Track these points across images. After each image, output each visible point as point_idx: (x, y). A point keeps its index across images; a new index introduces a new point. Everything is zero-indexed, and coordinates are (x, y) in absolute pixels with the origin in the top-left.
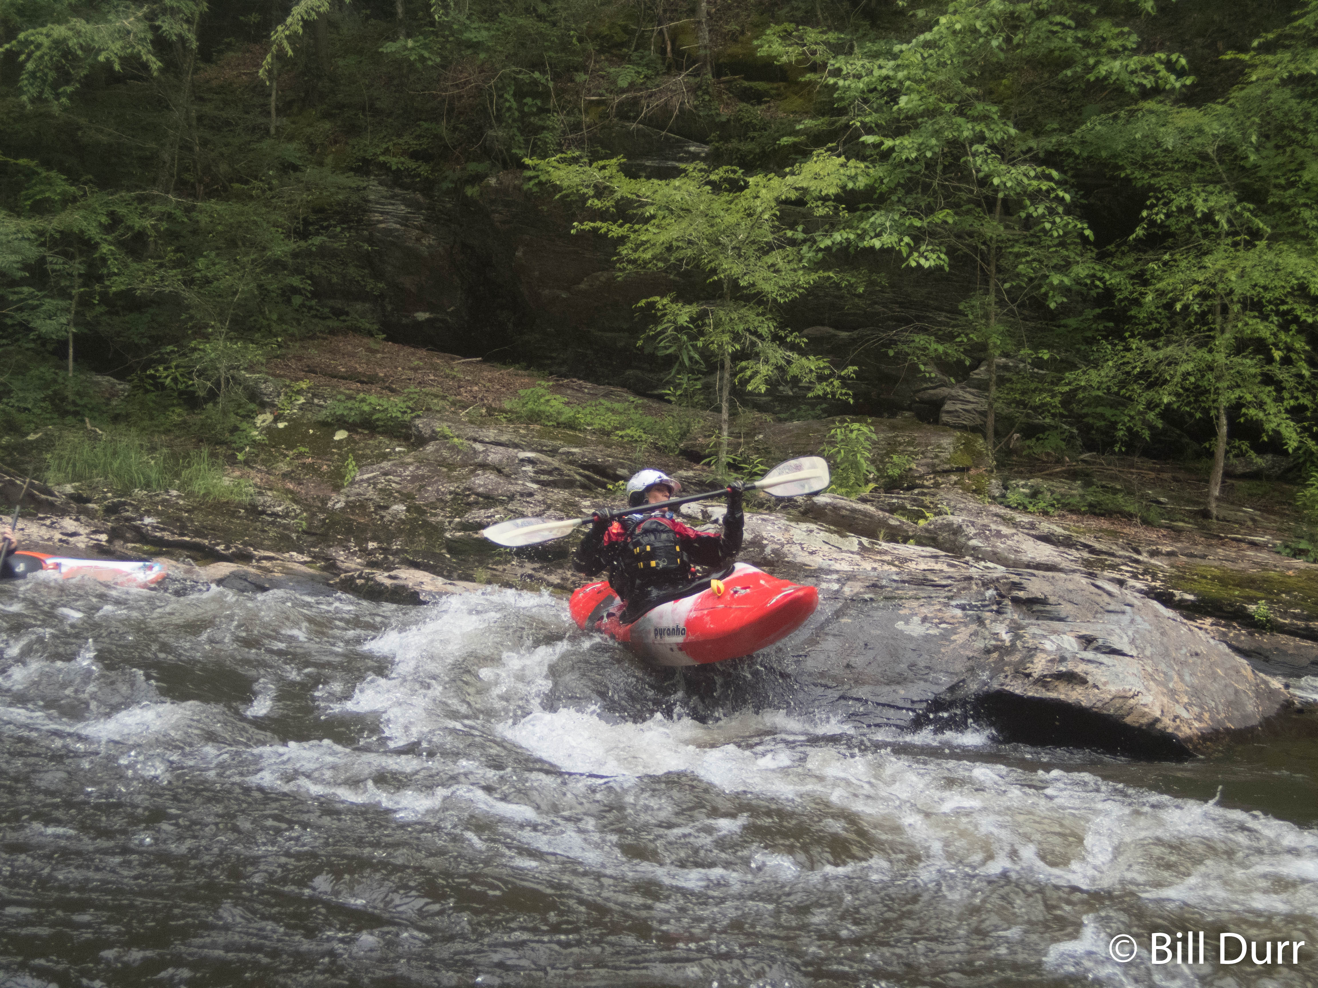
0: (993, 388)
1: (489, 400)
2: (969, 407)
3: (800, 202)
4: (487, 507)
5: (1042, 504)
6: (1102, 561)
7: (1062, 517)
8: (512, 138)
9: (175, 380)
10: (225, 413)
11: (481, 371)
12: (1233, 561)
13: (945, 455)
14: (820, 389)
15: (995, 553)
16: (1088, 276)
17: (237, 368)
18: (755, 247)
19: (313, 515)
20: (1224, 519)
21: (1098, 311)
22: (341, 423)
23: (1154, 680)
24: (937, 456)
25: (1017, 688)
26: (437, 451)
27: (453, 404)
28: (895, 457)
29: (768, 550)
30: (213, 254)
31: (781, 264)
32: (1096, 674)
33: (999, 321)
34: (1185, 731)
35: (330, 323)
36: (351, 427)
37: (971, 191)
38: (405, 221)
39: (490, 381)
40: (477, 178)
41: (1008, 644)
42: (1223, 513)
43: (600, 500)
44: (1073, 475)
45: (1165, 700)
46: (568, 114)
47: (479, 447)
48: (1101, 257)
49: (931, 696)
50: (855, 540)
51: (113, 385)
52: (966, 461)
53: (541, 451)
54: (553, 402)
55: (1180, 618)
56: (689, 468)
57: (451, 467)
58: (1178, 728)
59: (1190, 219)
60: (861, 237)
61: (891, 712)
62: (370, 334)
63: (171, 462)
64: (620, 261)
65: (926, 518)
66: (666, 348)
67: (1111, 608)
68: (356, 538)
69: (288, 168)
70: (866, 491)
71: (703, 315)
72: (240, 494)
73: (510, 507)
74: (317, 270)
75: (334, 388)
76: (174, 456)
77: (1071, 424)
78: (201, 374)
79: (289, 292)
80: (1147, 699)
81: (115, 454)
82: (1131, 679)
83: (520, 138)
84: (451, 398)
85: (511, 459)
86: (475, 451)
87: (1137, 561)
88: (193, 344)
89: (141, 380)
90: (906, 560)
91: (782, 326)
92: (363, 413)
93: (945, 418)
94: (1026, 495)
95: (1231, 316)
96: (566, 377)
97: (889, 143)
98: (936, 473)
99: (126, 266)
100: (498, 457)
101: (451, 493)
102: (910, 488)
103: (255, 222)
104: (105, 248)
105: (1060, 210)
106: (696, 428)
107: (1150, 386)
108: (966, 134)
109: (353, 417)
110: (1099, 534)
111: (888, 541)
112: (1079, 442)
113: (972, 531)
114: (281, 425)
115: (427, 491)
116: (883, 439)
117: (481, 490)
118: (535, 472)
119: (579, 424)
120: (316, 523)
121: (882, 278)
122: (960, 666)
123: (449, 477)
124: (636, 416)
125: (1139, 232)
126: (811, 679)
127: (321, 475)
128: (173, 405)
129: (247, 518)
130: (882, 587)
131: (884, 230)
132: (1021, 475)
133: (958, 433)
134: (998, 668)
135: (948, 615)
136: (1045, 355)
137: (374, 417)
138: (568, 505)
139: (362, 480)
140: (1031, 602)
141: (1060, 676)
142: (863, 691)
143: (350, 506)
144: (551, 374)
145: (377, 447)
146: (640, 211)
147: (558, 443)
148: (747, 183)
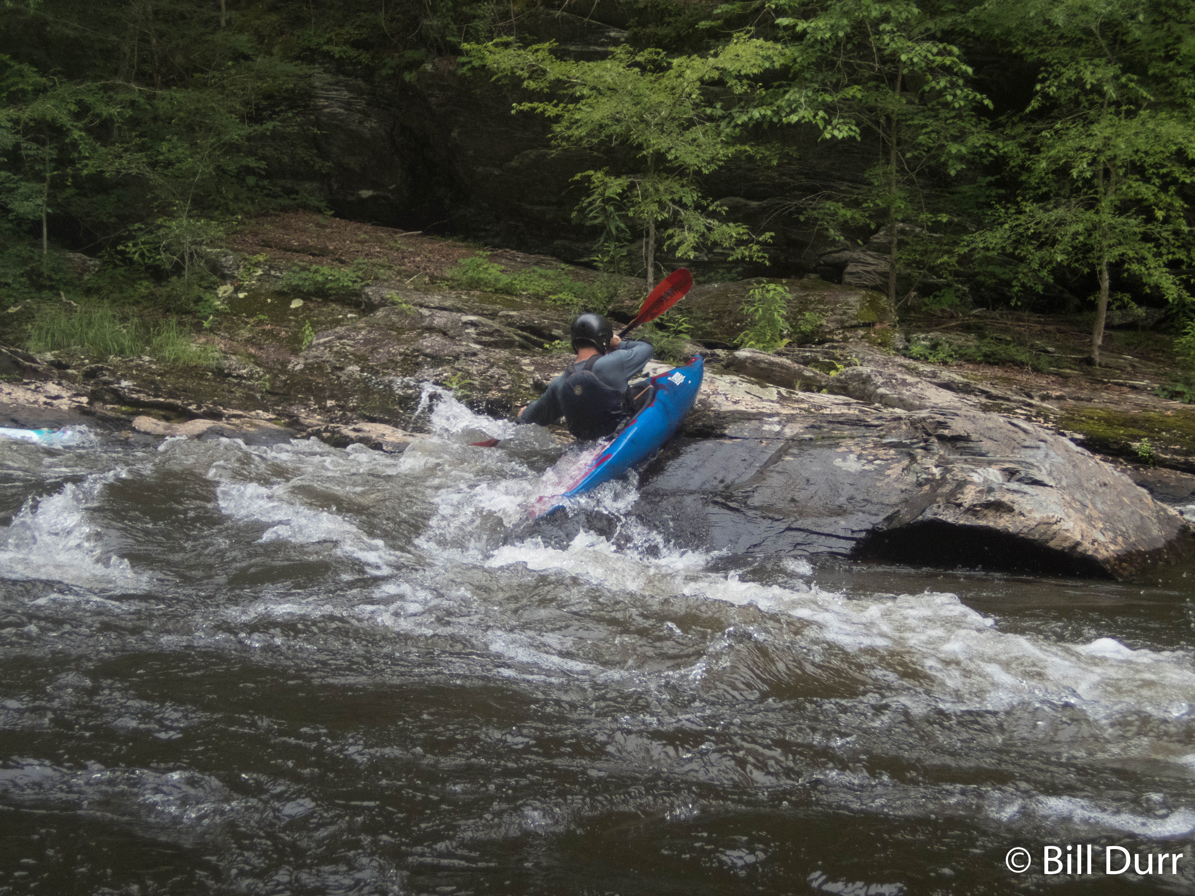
0: (895, 251)
1: (431, 269)
2: (870, 268)
3: (720, 82)
4: (435, 366)
5: (941, 355)
6: (999, 405)
7: (960, 366)
8: (446, 27)
9: (142, 255)
10: (190, 285)
11: (422, 243)
12: (1117, 403)
13: (853, 312)
14: (740, 252)
15: (901, 400)
16: (983, 145)
17: (201, 243)
18: (676, 123)
19: (276, 376)
20: (1107, 366)
21: (990, 178)
22: (296, 292)
23: (1072, 508)
24: (845, 313)
25: (949, 517)
26: (386, 316)
27: (399, 273)
28: (807, 314)
30: (176, 138)
31: (702, 139)
32: (1022, 503)
33: (901, 189)
34: (1103, 554)
35: (281, 201)
36: (306, 296)
37: (873, 68)
38: (348, 105)
39: (430, 252)
40: (413, 65)
41: (938, 477)
42: (1105, 360)
43: (538, 358)
44: (967, 328)
45: (1084, 525)
46: (497, 3)
47: (425, 312)
48: (994, 127)
49: (869, 527)
50: (774, 390)
51: (84, 262)
52: (871, 317)
53: (482, 315)
54: (491, 270)
55: (1087, 453)
57: (400, 330)
58: (1096, 550)
59: (1077, 91)
60: (778, 113)
61: (833, 542)
62: (319, 211)
63: (142, 331)
64: (554, 138)
65: (837, 369)
66: (595, 218)
67: (1026, 444)
68: (315, 397)
69: (240, 57)
70: (782, 345)
71: (632, 186)
72: (206, 358)
73: (456, 365)
74: (269, 151)
75: (288, 260)
76: (145, 326)
77: (963, 283)
78: (167, 249)
79: (243, 173)
80: (1068, 524)
81: (90, 324)
82: (1053, 506)
83: (453, 27)
84: (397, 268)
85: (455, 322)
86: (422, 316)
87: (1030, 405)
88: (159, 221)
89: (111, 256)
90: (821, 407)
91: (704, 196)
92: (316, 283)
93: (847, 279)
94: (926, 347)
95: (1114, 178)
96: (500, 247)
97: (802, 25)
98: (844, 328)
99: (94, 150)
100: (444, 320)
101: (401, 354)
102: (821, 343)
103: (213, 108)
104: (76, 134)
105: (961, 82)
106: (621, 291)
107: (1040, 247)
108: (874, 14)
109: (307, 286)
110: (994, 381)
111: (805, 391)
112: (970, 299)
113: (879, 380)
114: (241, 295)
115: (378, 353)
116: (796, 298)
117: (428, 351)
118: (478, 334)
119: (515, 289)
120: (278, 384)
121: (793, 151)
122: (894, 499)
123: (399, 340)
124: (567, 281)
125: (1034, 104)
126: (759, 513)
127: (280, 340)
128: (141, 279)
129: (214, 380)
130: (820, 428)
131: (800, 105)
132: (920, 329)
133: (864, 292)
134: (931, 499)
135: (881, 452)
136: (944, 218)
137: (327, 286)
138: (510, 363)
139: (319, 344)
140: (955, 439)
141: (989, 505)
142: (807, 523)
143: (309, 367)
144: (486, 245)
145: (330, 314)
146: (571, 91)
147: (497, 307)
148: (669, 64)
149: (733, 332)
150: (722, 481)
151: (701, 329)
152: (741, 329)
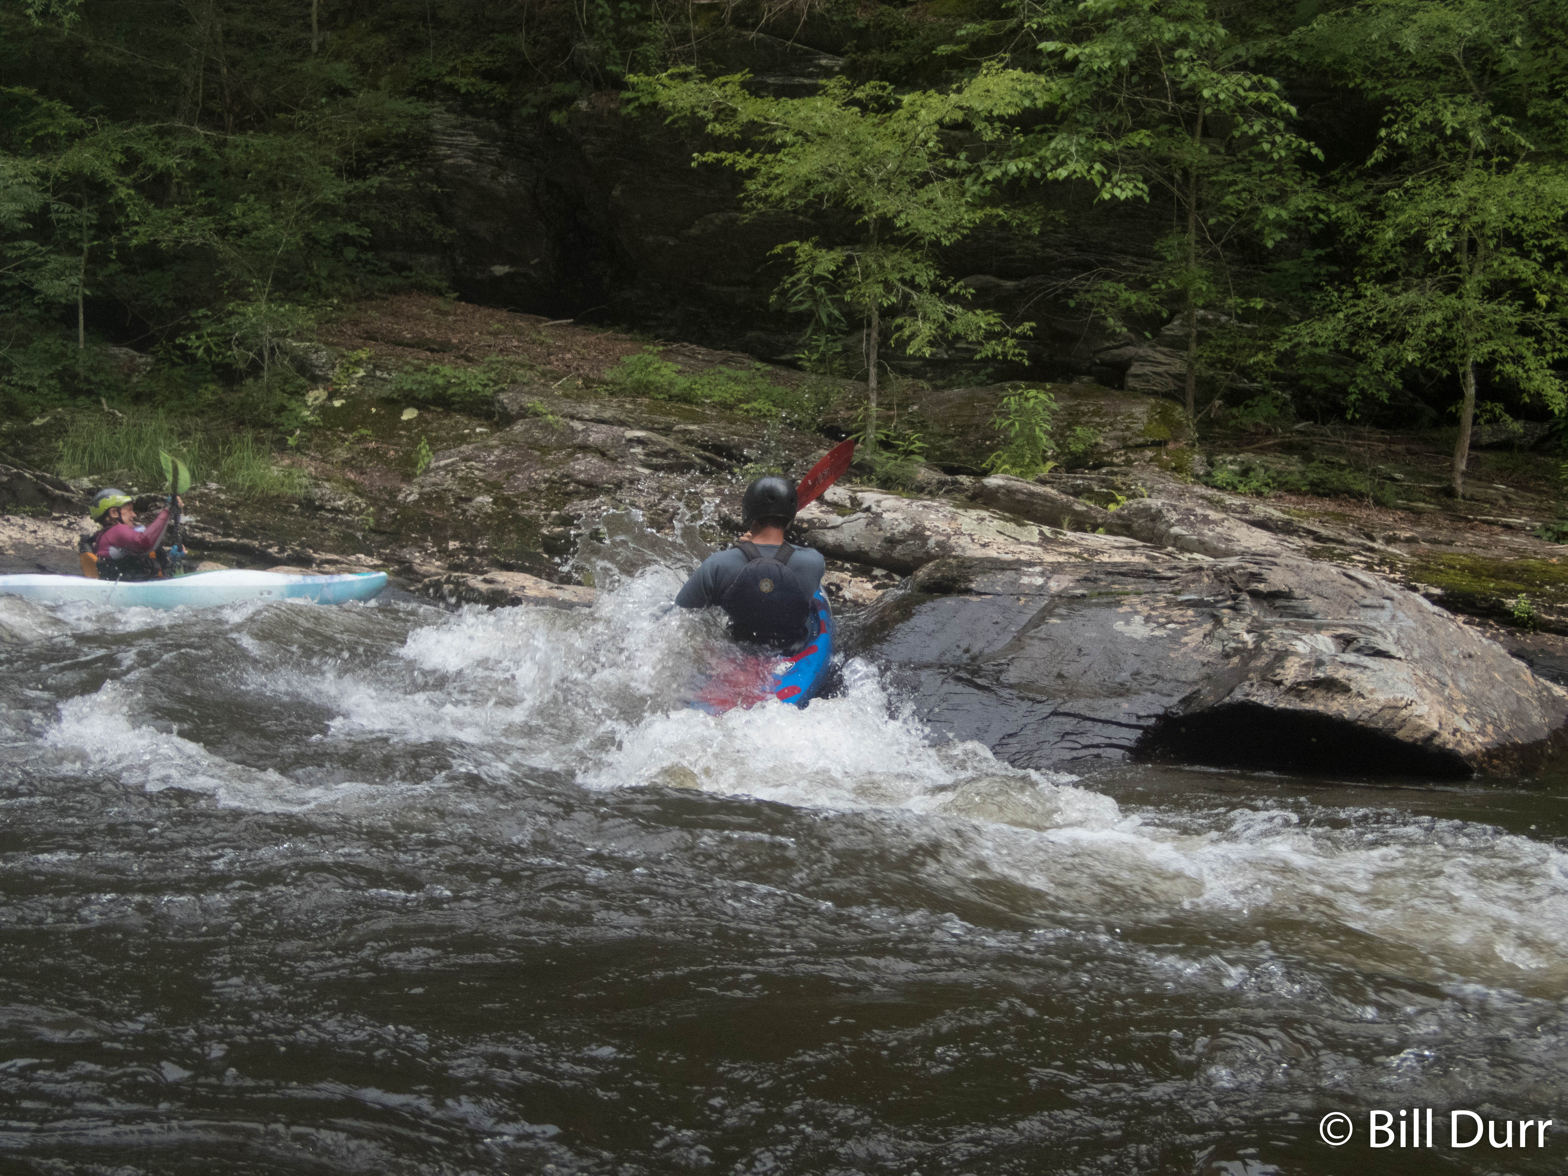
0: (1193, 346)
1: (586, 370)
2: (1161, 369)
3: (965, 125)
4: (590, 496)
5: (1255, 484)
6: (1330, 550)
7: (1279, 498)
8: (606, 52)
9: (208, 350)
10: (270, 390)
11: (574, 335)
12: (1485, 547)
13: (1139, 427)
14: (990, 348)
15: (1202, 543)
16: (1309, 209)
17: (284, 335)
18: (907, 178)
19: (382, 509)
20: (1472, 498)
21: (1319, 252)
22: (410, 399)
23: (1427, 687)
24: (1128, 428)
25: (1265, 698)
26: (527, 431)
27: (544, 374)
28: (1078, 429)
29: (931, 543)
30: (252, 197)
31: (940, 200)
32: (1361, 680)
33: (1202, 266)
34: (1467, 748)
35: (389, 280)
36: (421, 404)
37: (1164, 107)
38: (477, 155)
39: (584, 346)
40: (563, 102)
41: (1251, 646)
42: (1470, 491)
43: (724, 487)
44: (1288, 448)
45: (1442, 710)
46: (673, 22)
47: (578, 425)
48: (1325, 184)
49: (1160, 711)
50: (1035, 530)
51: (133, 359)
52: (1163, 433)
53: (652, 430)
55: (1446, 614)
57: (545, 450)
58: (1459, 743)
59: (1434, 137)
60: (1041, 167)
61: (1112, 730)
62: (439, 293)
63: (207, 450)
64: (747, 198)
65: (1117, 502)
66: (801, 302)
67: (1367, 602)
68: (434, 537)
69: (337, 92)
70: (1045, 470)
71: (849, 261)
72: (291, 486)
73: (617, 496)
74: (373, 215)
75: (399, 357)
76: (212, 443)
77: (1283, 389)
78: (241, 342)
79: (341, 243)
80: (1421, 709)
81: (139, 440)
82: (1401, 685)
83: (616, 52)
84: (540, 368)
85: (617, 439)
86: (574, 431)
87: (1371, 550)
88: (231, 306)
89: (167, 352)
90: (1097, 552)
91: (944, 275)
92: (435, 387)
93: (1131, 382)
94: (1235, 473)
95: (1482, 254)
96: (676, 340)
97: (1073, 51)
98: (1127, 447)
99: (147, 213)
100: (602, 436)
101: (546, 481)
102: (1097, 467)
103: (300, 159)
104: (123, 192)
105: (1281, 125)
106: (835, 399)
107: (1385, 342)
108: (1167, 36)
109: (424, 392)
110: (1324, 517)
111: (1075, 530)
112: (1292, 409)
113: (1173, 516)
114: (337, 403)
115: (517, 479)
116: (1064, 408)
117: (582, 476)
118: (647, 455)
119: (696, 396)
120: (385, 519)
121: (1060, 215)
122: (1193, 674)
123: (543, 462)
124: (763, 385)
125: (1378, 155)
126: (1015, 692)
127: (388, 462)
128: (205, 381)
129: (302, 514)
130: (1095, 580)
131: (1069, 156)
132: (1226, 449)
133: (1153, 401)
134: (1241, 675)
135: (1176, 613)
136: (1259, 304)
137: (450, 392)
139: (438, 468)
140: (1273, 596)
141: (1317, 684)
142: (1079, 706)
143: (426, 498)
144: (657, 337)
145: (453, 428)
146: (769, 137)
147: (672, 419)
148: (899, 101)
149: (981, 452)
150: (967, 651)
151: (939, 448)
152: (991, 449)
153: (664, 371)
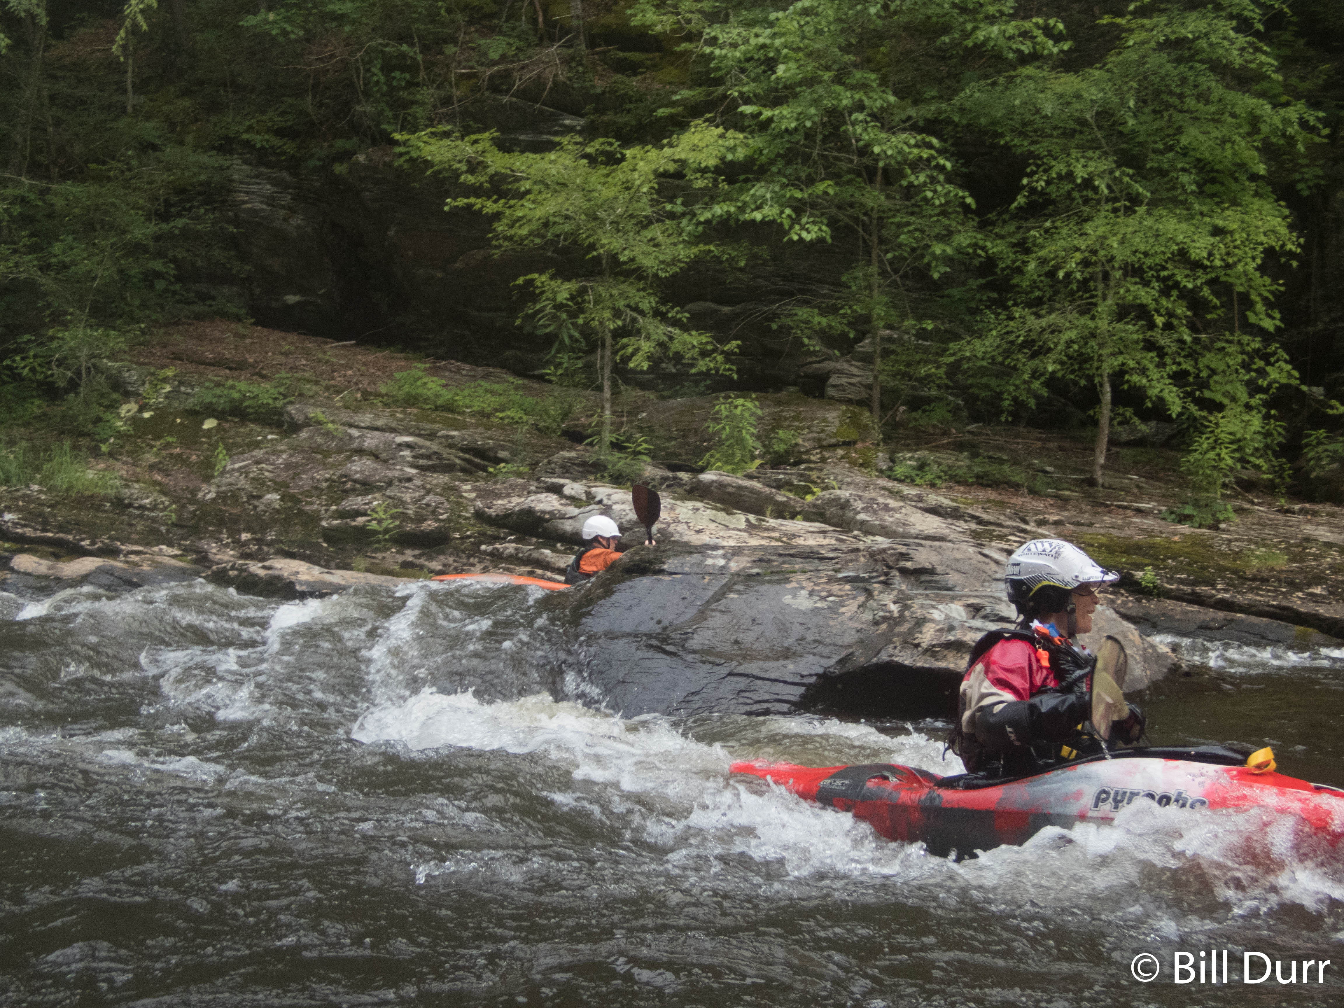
0: (878, 361)
1: (364, 384)
2: (854, 380)
3: (679, 175)
4: (364, 493)
5: (929, 477)
6: (990, 532)
7: (949, 488)
8: (381, 113)
9: (33, 370)
10: (87, 404)
11: (355, 354)
12: (1120, 528)
13: (831, 429)
14: (703, 365)
15: (883, 527)
16: (969, 245)
17: (99, 356)
18: (634, 221)
19: (183, 506)
20: (1110, 487)
21: (981, 281)
22: (210, 411)
24: (823, 431)
25: (906, 658)
26: (311, 437)
27: (327, 388)
28: (781, 433)
30: (70, 238)
31: (660, 238)
33: (883, 293)
35: (195, 308)
36: (220, 415)
37: (851, 161)
38: (271, 200)
39: (364, 364)
40: (344, 156)
41: (896, 614)
42: (1108, 481)
43: (481, 484)
44: (959, 447)
46: (438, 88)
47: (355, 432)
48: (983, 226)
49: (820, 671)
50: (742, 517)
52: (852, 434)
53: (419, 435)
56: (572, 449)
57: (326, 453)
59: (1070, 186)
60: (742, 209)
61: (779, 688)
62: (238, 319)
63: (32, 456)
64: (496, 237)
65: (813, 493)
66: (545, 327)
68: (229, 530)
69: (147, 147)
70: (753, 467)
71: (583, 291)
72: (105, 487)
73: (388, 493)
74: (180, 253)
75: (201, 375)
76: (34, 449)
77: (956, 396)
78: (60, 363)
79: (151, 277)
83: (390, 114)
84: (325, 383)
85: (388, 444)
86: (351, 437)
87: (1024, 531)
88: (51, 332)
90: (794, 536)
91: (663, 301)
92: (232, 400)
93: (831, 392)
94: (913, 468)
95: (1112, 283)
96: (443, 359)
97: (767, 113)
98: (822, 447)
100: (375, 442)
101: (326, 480)
102: (796, 464)
103: (113, 204)
105: (941, 178)
106: (578, 407)
107: (1034, 356)
108: (845, 102)
109: (222, 404)
110: (986, 504)
111: (776, 518)
112: (965, 414)
113: (859, 505)
114: (147, 415)
115: (302, 479)
116: (769, 414)
117: (357, 476)
118: (414, 457)
119: (458, 406)
120: (186, 515)
121: (764, 251)
122: (850, 638)
123: (324, 464)
124: (516, 397)
125: (1021, 200)
126: (697, 656)
127: (190, 465)
128: (32, 397)
129: (113, 512)
130: (769, 561)
131: (765, 202)
132: (907, 447)
133: (844, 407)
134: (887, 639)
135: (835, 588)
136: (929, 325)
137: (245, 404)
138: (449, 490)
139: (233, 470)
140: (919, 572)
141: (949, 645)
142: (752, 667)
143: (221, 496)
144: (428, 356)
145: (248, 435)
146: (515, 186)
147: (436, 426)
148: (623, 156)
149: (699, 452)
150: (659, 622)
151: (664, 449)
152: (708, 449)
153: (431, 385)
